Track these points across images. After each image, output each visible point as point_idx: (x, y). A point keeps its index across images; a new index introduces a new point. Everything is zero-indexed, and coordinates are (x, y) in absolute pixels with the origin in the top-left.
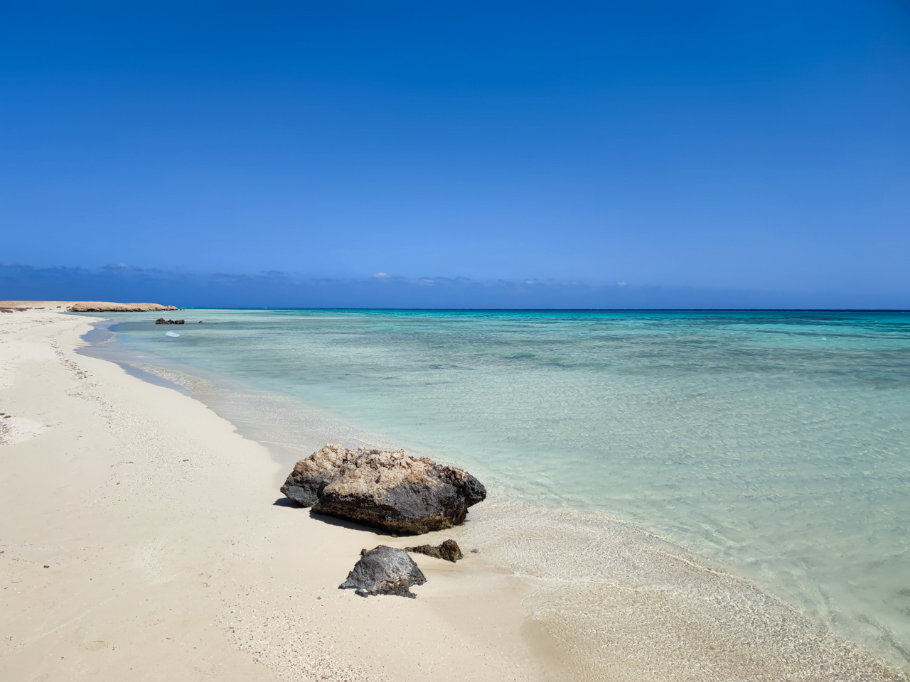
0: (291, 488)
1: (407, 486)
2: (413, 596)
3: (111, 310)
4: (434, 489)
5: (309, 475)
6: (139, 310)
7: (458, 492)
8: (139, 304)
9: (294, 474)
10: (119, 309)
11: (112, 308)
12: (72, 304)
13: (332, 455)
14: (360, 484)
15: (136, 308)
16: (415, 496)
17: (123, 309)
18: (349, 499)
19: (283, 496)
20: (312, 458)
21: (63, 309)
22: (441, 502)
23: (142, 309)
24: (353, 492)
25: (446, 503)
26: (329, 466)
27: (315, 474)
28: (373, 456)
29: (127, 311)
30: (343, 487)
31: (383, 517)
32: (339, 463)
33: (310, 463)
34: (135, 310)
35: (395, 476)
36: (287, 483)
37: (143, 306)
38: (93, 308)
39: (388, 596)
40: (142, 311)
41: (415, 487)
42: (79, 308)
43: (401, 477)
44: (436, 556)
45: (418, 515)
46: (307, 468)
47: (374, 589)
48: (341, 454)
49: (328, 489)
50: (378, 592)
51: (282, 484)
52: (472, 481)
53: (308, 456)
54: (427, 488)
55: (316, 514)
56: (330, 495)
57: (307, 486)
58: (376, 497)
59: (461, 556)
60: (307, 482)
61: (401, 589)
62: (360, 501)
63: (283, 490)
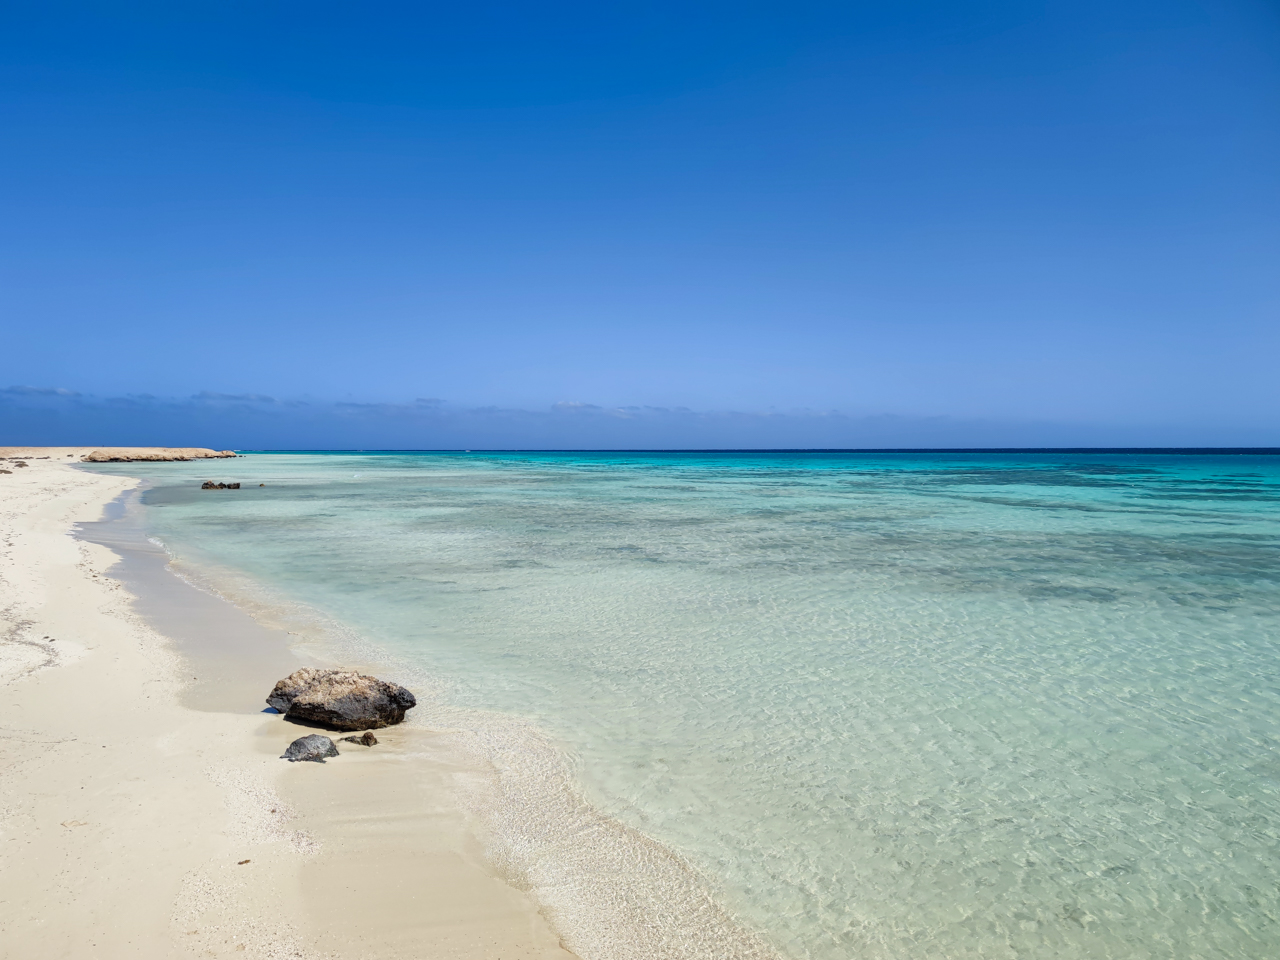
0: (274, 700)
1: (352, 697)
2: (324, 762)
3: (143, 460)
4: (371, 699)
5: (287, 690)
6: (183, 459)
7: (390, 701)
8: (182, 449)
9: (276, 690)
10: (154, 457)
11: (144, 457)
12: (88, 451)
13: (306, 675)
14: (318, 697)
15: (177, 455)
16: (357, 704)
17: (160, 457)
18: (308, 706)
19: (268, 706)
20: (290, 678)
21: (77, 459)
22: (376, 708)
23: (186, 456)
24: (311, 702)
25: (380, 709)
26: (302, 684)
27: (291, 689)
28: (333, 676)
29: (165, 460)
30: (304, 699)
31: (331, 719)
32: (309, 681)
33: (288, 681)
34: (177, 459)
35: (343, 690)
36: (271, 696)
37: (187, 452)
38: (117, 456)
39: (308, 762)
40: (186, 460)
41: (359, 698)
42: (98, 457)
43: (347, 691)
44: (358, 743)
45: (355, 717)
46: (285, 685)
47: (299, 757)
48: (313, 673)
49: (295, 700)
50: (302, 759)
51: (267, 697)
52: (403, 692)
53: (288, 676)
54: (366, 698)
55: (288, 718)
56: (296, 704)
57: (285, 698)
58: (326, 705)
59: (376, 742)
60: (285, 695)
61: (318, 758)
62: (315, 708)
63: (268, 701)
